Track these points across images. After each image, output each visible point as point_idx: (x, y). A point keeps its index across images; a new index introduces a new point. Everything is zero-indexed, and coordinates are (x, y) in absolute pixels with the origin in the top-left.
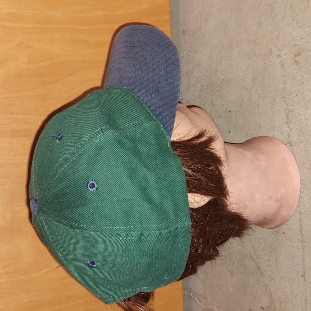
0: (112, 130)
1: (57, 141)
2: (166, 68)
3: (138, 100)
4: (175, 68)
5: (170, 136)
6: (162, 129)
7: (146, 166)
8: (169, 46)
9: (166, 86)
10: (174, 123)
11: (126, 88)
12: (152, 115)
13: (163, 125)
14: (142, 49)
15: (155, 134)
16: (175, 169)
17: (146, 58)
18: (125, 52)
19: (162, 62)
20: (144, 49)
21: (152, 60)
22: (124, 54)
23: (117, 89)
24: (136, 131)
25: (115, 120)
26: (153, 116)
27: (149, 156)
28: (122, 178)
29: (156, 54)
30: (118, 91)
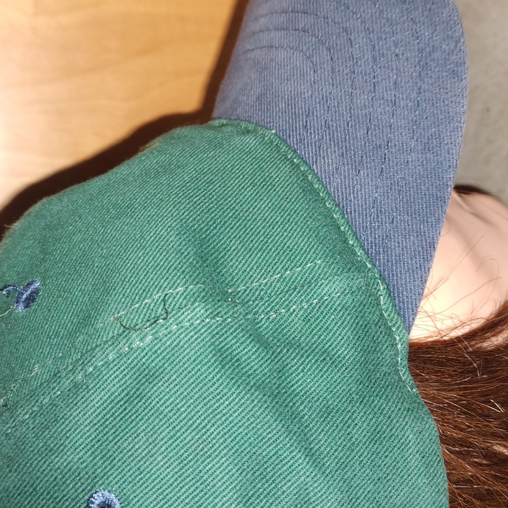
0: (203, 305)
1: (21, 308)
2: (418, 80)
3: (311, 184)
4: (449, 86)
5: (409, 329)
6: (382, 298)
7: (310, 454)
8: (434, 6)
9: (413, 143)
10: (426, 281)
11: (276, 134)
12: (351, 242)
13: (388, 285)
14: (343, 8)
15: (357, 324)
16: (414, 461)
17: (353, 39)
18: (286, 13)
19: (407, 59)
20: (351, 8)
21: (374, 46)
22: (283, 18)
23: (248, 132)
24: (291, 310)
25: (223, 257)
26: (357, 249)
27: (327, 413)
28: (216, 501)
29: (387, 30)
30: (250, 140)
